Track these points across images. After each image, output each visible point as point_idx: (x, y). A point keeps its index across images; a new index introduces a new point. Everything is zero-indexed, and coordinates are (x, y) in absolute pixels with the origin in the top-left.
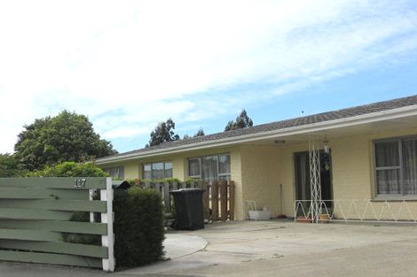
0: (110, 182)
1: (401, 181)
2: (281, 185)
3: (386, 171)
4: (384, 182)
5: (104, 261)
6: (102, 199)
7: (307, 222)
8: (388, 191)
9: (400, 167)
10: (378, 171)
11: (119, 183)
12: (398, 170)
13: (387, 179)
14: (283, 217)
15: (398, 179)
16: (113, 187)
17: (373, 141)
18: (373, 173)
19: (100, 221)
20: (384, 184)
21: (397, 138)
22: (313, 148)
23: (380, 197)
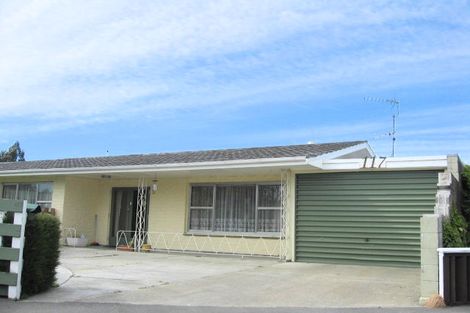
0: (26, 205)
1: (212, 220)
2: (96, 216)
3: (200, 210)
4: (197, 219)
5: (10, 288)
6: (15, 223)
7: (129, 250)
8: (199, 227)
9: (213, 208)
10: (192, 210)
11: (34, 207)
12: (210, 211)
13: (199, 217)
14: (95, 245)
15: (209, 218)
16: (28, 211)
17: (191, 184)
18: (189, 211)
19: (10, 246)
20: (197, 220)
21: (214, 183)
22: (142, 185)
23: (191, 232)
